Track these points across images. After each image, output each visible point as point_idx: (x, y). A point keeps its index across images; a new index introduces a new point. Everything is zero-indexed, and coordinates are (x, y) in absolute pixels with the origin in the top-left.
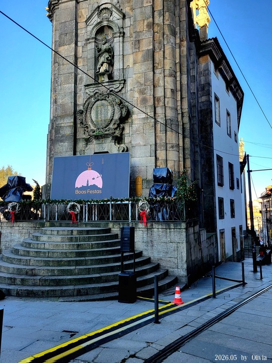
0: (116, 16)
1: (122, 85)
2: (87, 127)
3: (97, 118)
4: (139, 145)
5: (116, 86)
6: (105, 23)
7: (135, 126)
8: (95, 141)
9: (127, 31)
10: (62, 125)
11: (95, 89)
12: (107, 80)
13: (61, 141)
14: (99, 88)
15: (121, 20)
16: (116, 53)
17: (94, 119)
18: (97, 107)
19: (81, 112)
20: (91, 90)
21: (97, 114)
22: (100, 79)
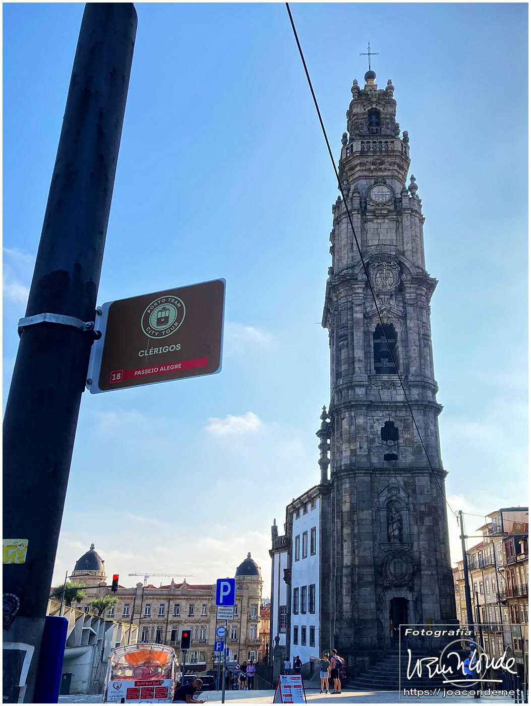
0: (402, 494)
1: (410, 547)
2: (387, 577)
3: (395, 571)
4: (427, 594)
5: (406, 547)
6: (394, 498)
7: (423, 580)
9: (411, 506)
10: (364, 573)
11: (388, 547)
13: (365, 587)
14: (392, 547)
15: (407, 498)
16: (404, 522)
17: (393, 571)
18: (395, 563)
19: (382, 566)
20: (386, 548)
21: (395, 568)
22: (392, 540)
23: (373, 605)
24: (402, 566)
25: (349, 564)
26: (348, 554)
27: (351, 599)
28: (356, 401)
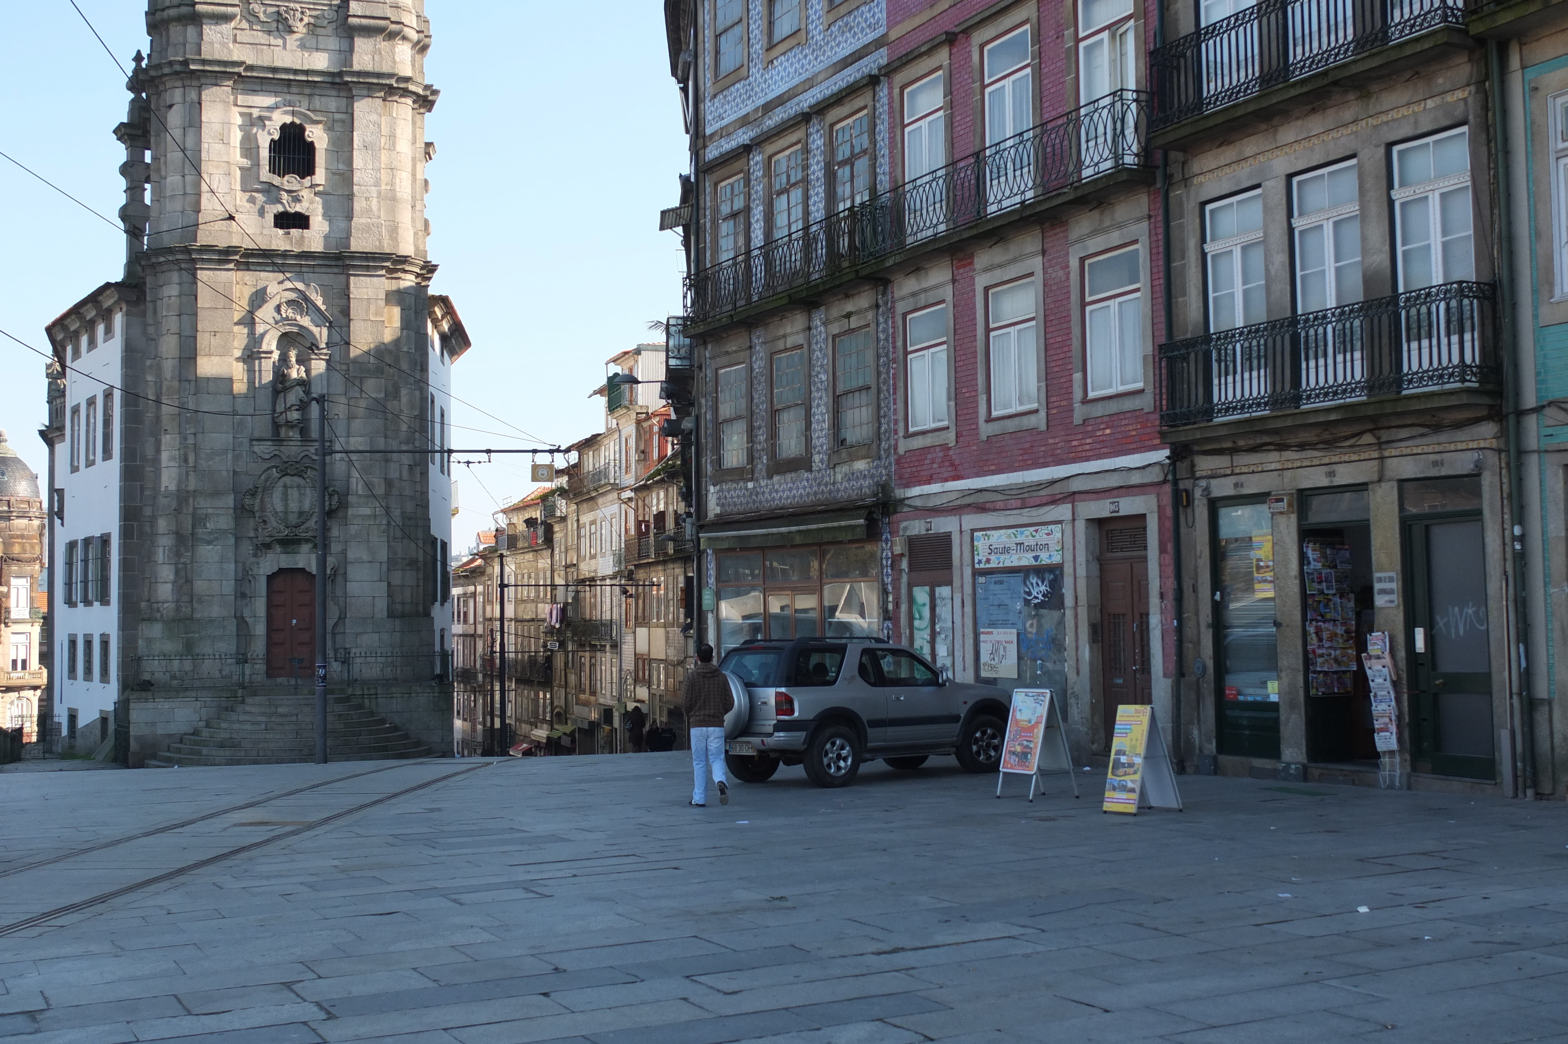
0: (314, 318)
2: (265, 522)
3: (285, 505)
4: (360, 561)
5: (316, 450)
6: (294, 329)
7: (353, 529)
8: (278, 549)
9: (335, 350)
10: (210, 511)
11: (272, 448)
12: (298, 437)
13: (209, 543)
14: (282, 448)
15: (327, 329)
17: (279, 507)
18: (285, 486)
19: (253, 493)
20: (265, 449)
21: (285, 498)
22: (283, 432)
23: (229, 587)
24: (302, 495)
25: (173, 487)
26: (173, 464)
27: (177, 572)
28: (204, 62)
